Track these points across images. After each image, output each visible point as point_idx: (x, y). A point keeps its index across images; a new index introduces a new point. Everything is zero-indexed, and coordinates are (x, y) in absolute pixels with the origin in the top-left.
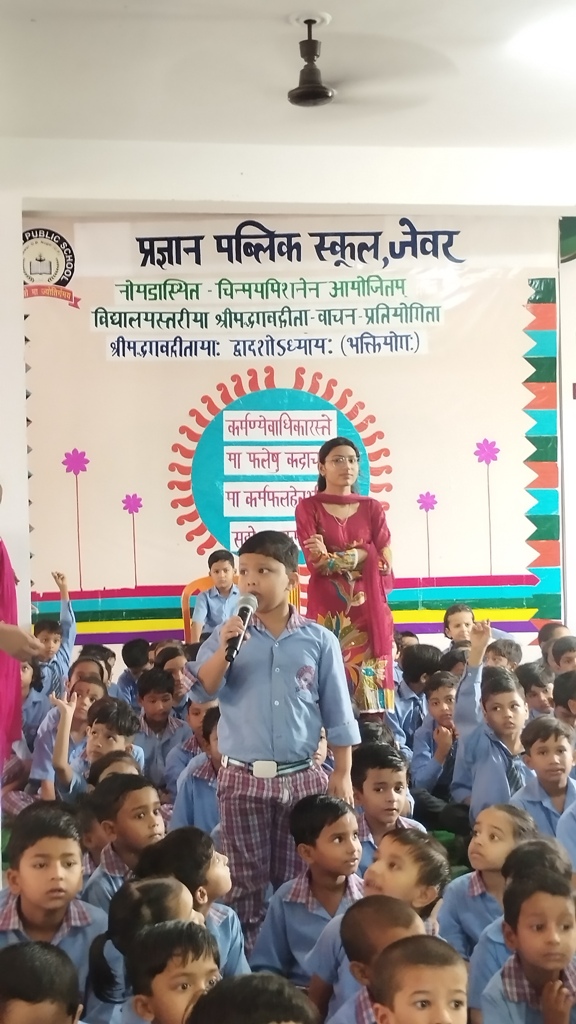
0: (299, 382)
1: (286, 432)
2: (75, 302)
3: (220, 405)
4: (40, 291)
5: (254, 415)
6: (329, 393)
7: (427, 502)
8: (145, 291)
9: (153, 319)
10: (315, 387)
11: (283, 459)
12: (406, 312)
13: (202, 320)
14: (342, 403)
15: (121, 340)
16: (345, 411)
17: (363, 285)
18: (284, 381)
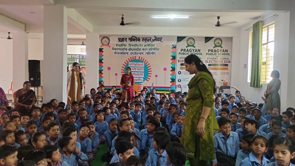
0: (139, 58)
1: (137, 65)
2: (110, 47)
3: (128, 61)
4: (105, 45)
5: (133, 63)
6: (143, 60)
7: (156, 76)
8: (119, 45)
9: (120, 49)
10: (141, 59)
11: (137, 69)
12: (154, 49)
13: (126, 49)
14: (145, 62)
15: (115, 52)
16: (145, 63)
17: (149, 45)
18: (137, 58)
